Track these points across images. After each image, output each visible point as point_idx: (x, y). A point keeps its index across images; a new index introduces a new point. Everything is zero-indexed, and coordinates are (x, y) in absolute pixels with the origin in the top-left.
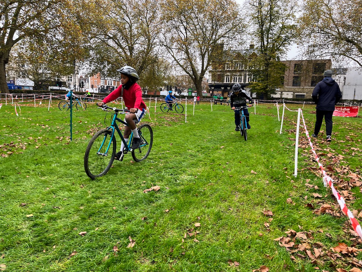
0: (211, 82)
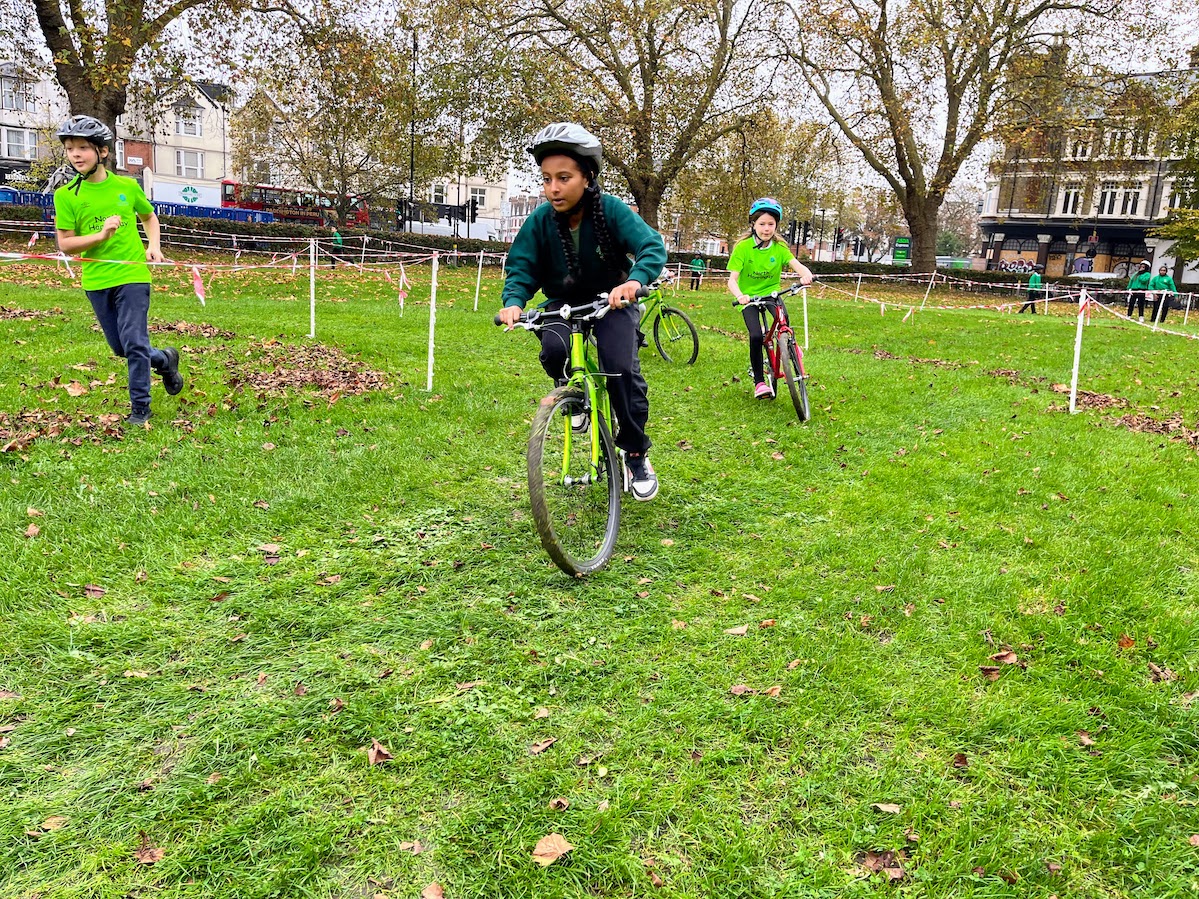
0: (992, 213)
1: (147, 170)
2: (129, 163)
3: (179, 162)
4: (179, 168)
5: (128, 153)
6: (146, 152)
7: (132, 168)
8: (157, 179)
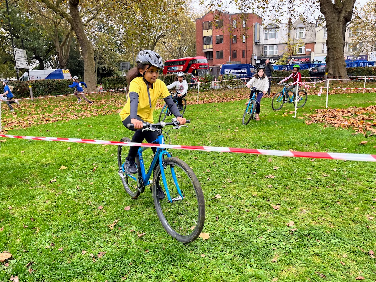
1: (313, 53)
2: (306, 51)
3: (323, 48)
4: (323, 50)
5: (306, 48)
6: (313, 46)
7: (307, 53)
8: (316, 56)
